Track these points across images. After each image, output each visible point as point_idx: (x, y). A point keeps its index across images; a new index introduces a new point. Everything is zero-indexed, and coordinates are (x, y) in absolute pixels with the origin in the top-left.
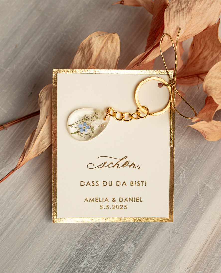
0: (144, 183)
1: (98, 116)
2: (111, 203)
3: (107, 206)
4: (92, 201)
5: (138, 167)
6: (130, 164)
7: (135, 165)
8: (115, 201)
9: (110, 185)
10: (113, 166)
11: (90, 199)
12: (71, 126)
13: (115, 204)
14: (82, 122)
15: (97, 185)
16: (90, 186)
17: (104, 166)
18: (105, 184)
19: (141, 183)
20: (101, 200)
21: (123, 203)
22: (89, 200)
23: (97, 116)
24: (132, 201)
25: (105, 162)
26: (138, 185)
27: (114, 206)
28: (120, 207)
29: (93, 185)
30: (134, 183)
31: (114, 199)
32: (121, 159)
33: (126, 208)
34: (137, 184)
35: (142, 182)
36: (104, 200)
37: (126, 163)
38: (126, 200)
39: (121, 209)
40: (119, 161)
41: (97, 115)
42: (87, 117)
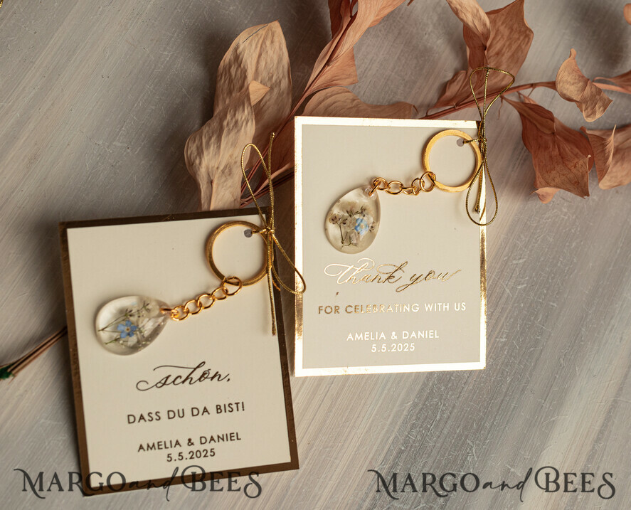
0: (240, 406)
1: (149, 307)
2: (185, 449)
3: (179, 456)
4: (151, 449)
5: (227, 379)
6: (211, 375)
7: (220, 375)
8: (192, 444)
9: (181, 415)
10: (183, 382)
11: (148, 446)
12: (103, 330)
13: (194, 448)
14: (123, 320)
15: (158, 418)
16: (145, 421)
17: (167, 383)
18: (171, 415)
19: (234, 407)
20: (168, 445)
21: (208, 446)
22: (145, 447)
23: (147, 307)
24: (223, 440)
25: (167, 376)
26: (231, 410)
27: (191, 454)
28: (203, 454)
29: (151, 419)
30: (223, 408)
31: (190, 440)
32: (195, 369)
33: (214, 455)
34: (228, 409)
35: (237, 404)
36: (173, 444)
37: (204, 374)
38: (212, 439)
39: (205, 456)
40: (193, 372)
41: (148, 305)
42: (131, 311)
